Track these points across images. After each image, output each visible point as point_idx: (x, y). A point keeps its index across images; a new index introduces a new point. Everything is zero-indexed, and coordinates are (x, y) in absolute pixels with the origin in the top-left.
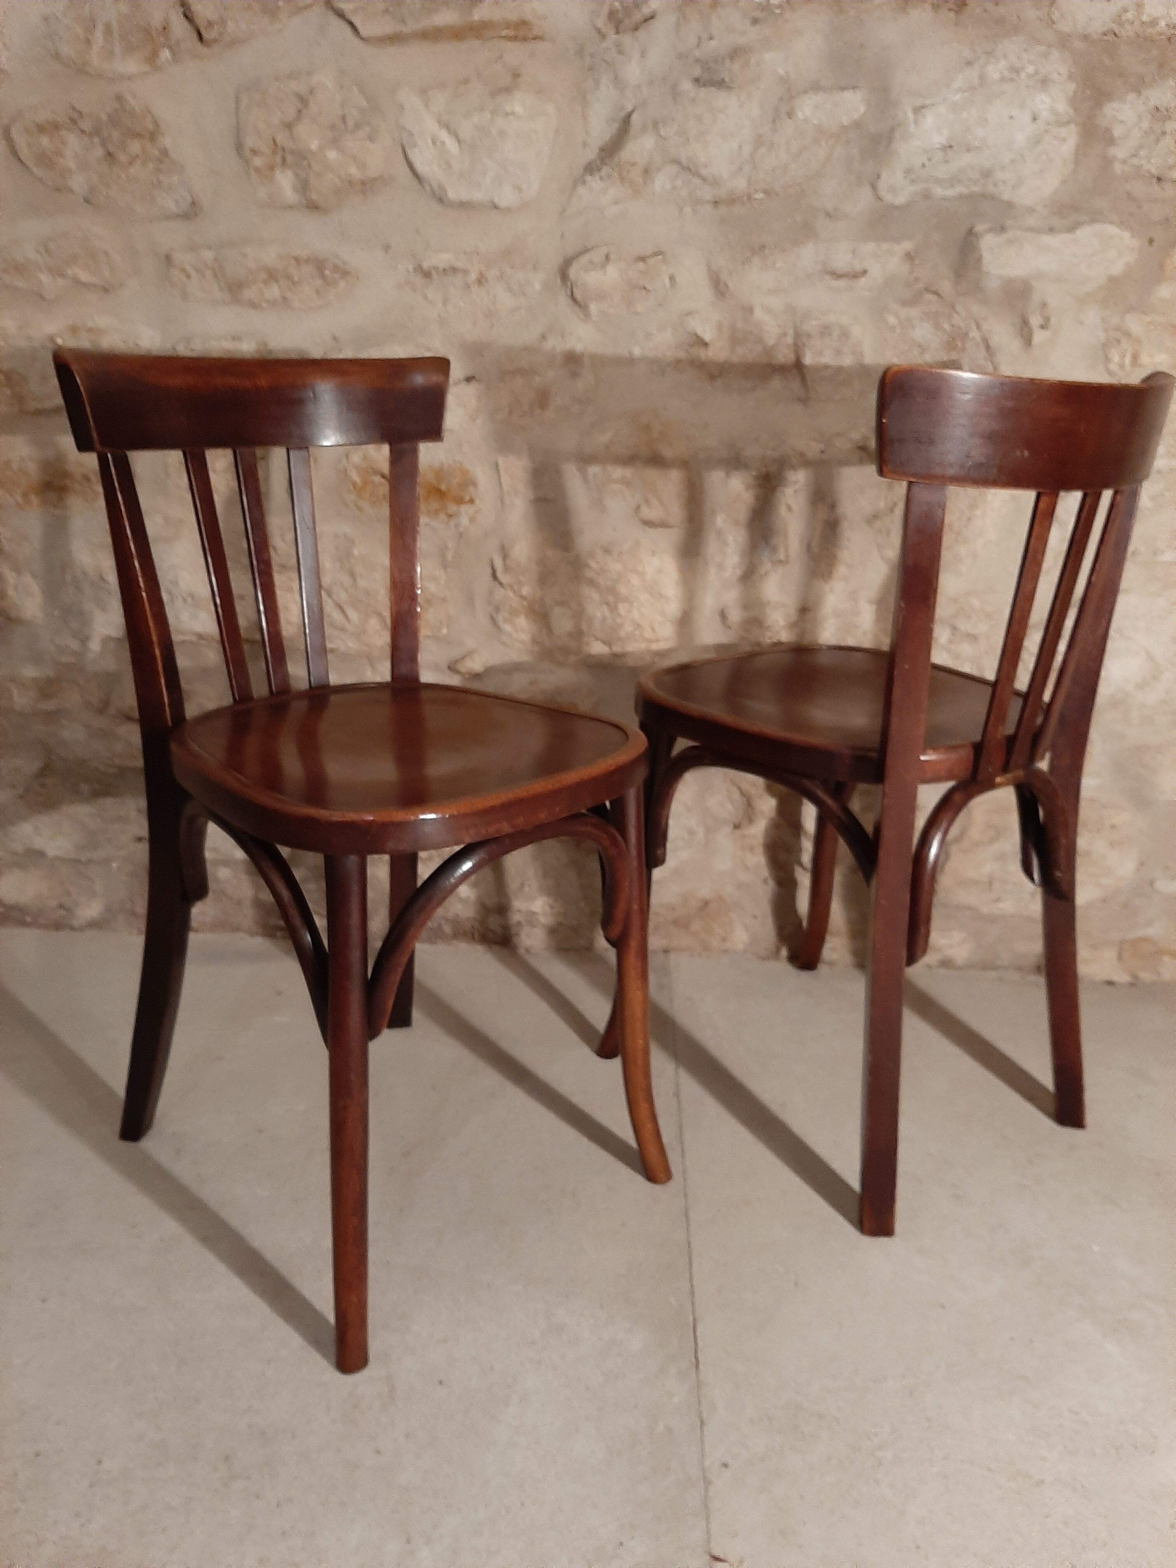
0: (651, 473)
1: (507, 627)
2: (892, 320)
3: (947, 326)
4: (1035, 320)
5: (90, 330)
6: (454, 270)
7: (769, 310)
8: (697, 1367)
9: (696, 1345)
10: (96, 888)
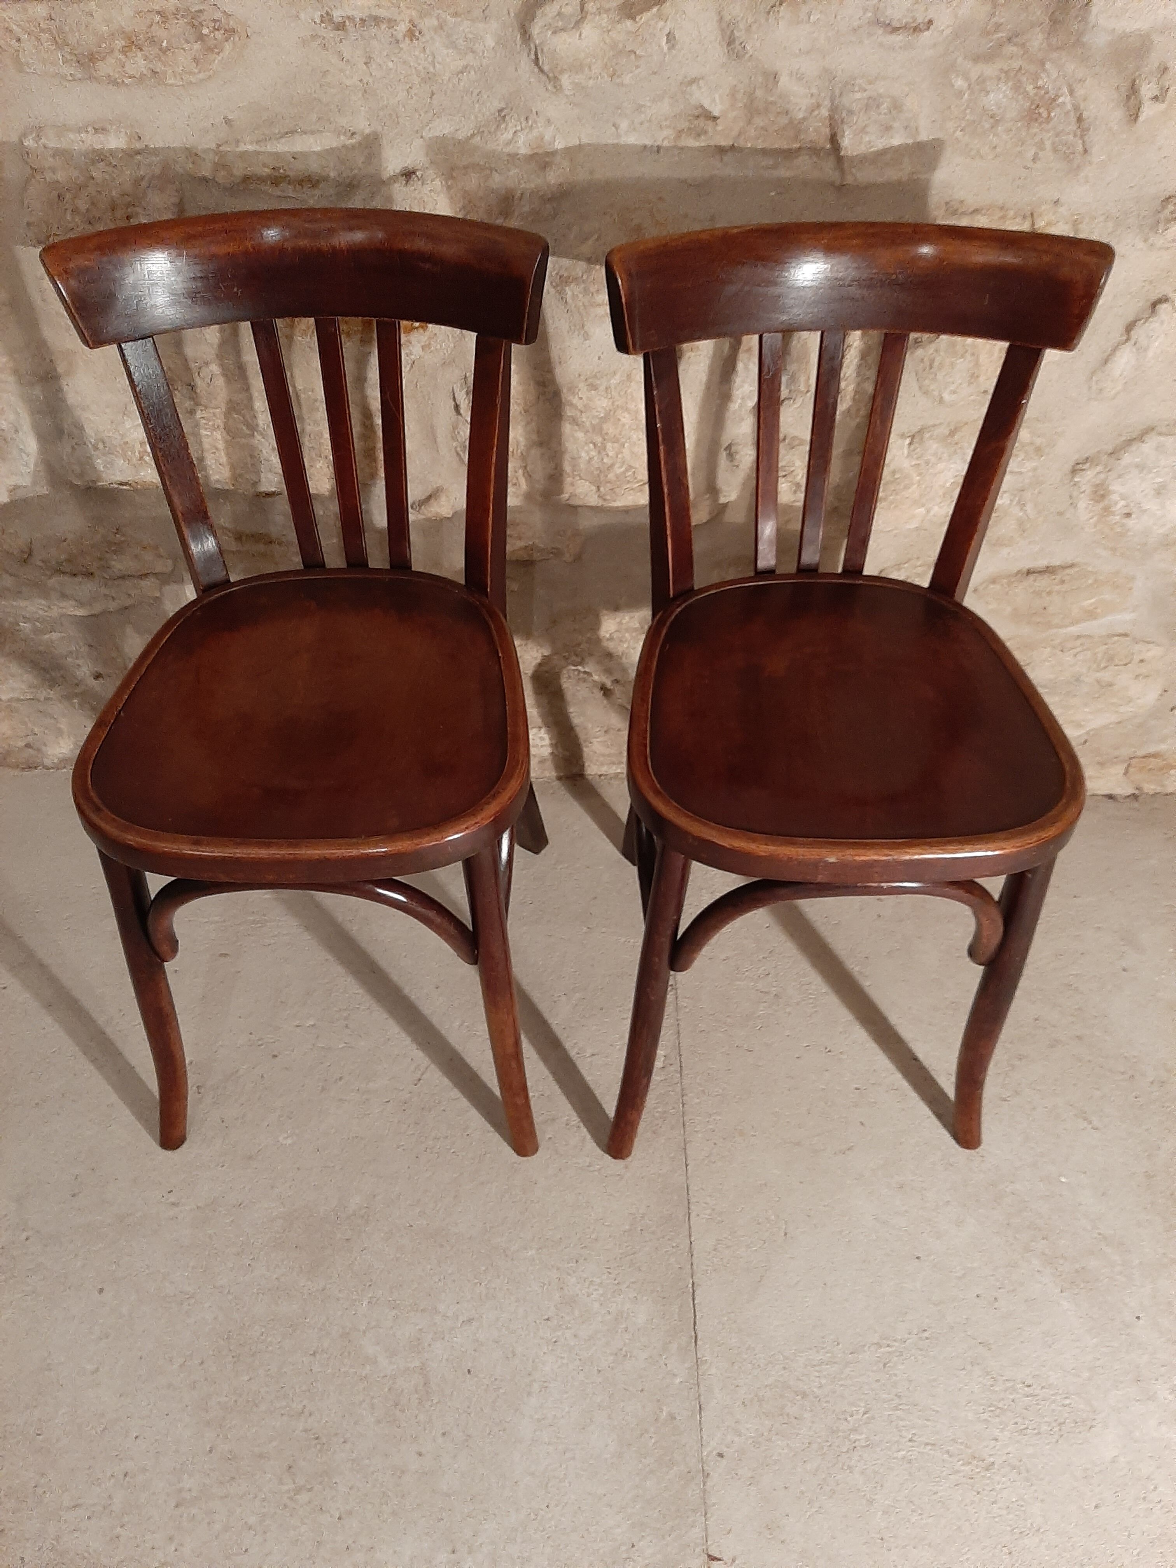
2: (960, 83)
3: (1030, 87)
4: (1147, 90)
6: (377, 20)
7: (799, 77)
8: (696, 1342)
9: (695, 1316)
10: (62, 726)
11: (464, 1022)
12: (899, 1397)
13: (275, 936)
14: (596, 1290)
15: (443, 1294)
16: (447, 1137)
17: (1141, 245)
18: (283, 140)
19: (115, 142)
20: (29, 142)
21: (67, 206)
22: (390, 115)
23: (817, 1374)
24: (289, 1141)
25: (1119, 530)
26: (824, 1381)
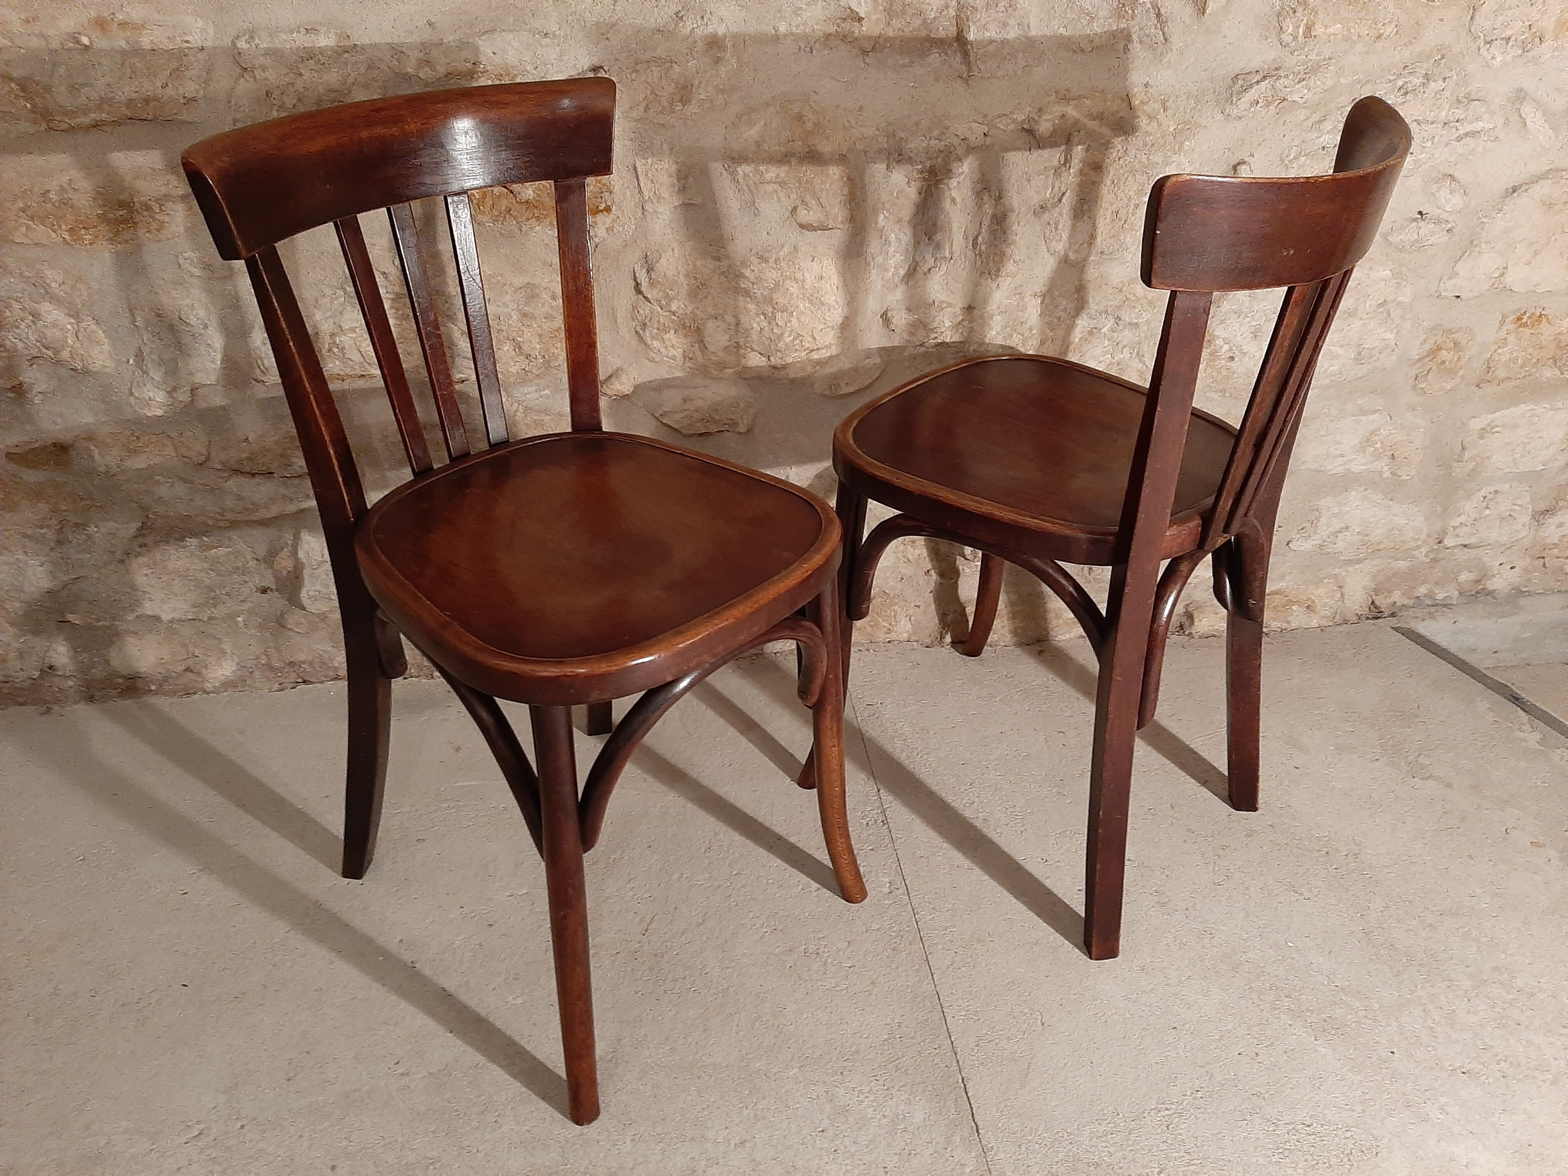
0: (809, 171)
1: (656, 344)
5: (122, 25)
8: (977, 1131)
9: (972, 1108)
10: (226, 647)
11: (682, 874)
12: (1189, 1153)
13: (473, 818)
14: (867, 1097)
15: (710, 1122)
16: (685, 978)
17: (1220, 116)
18: (484, 37)
19: (325, 41)
20: (242, 44)
21: (275, 102)
22: (578, 20)
23: (1104, 1144)
24: (519, 1001)
25: (1225, 374)
26: (1112, 1150)
